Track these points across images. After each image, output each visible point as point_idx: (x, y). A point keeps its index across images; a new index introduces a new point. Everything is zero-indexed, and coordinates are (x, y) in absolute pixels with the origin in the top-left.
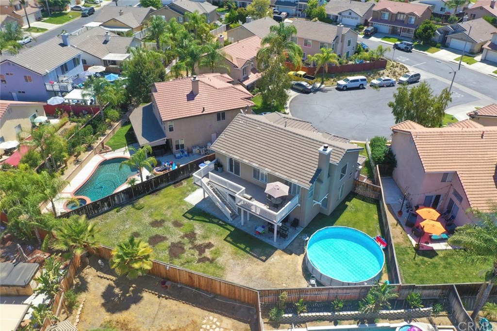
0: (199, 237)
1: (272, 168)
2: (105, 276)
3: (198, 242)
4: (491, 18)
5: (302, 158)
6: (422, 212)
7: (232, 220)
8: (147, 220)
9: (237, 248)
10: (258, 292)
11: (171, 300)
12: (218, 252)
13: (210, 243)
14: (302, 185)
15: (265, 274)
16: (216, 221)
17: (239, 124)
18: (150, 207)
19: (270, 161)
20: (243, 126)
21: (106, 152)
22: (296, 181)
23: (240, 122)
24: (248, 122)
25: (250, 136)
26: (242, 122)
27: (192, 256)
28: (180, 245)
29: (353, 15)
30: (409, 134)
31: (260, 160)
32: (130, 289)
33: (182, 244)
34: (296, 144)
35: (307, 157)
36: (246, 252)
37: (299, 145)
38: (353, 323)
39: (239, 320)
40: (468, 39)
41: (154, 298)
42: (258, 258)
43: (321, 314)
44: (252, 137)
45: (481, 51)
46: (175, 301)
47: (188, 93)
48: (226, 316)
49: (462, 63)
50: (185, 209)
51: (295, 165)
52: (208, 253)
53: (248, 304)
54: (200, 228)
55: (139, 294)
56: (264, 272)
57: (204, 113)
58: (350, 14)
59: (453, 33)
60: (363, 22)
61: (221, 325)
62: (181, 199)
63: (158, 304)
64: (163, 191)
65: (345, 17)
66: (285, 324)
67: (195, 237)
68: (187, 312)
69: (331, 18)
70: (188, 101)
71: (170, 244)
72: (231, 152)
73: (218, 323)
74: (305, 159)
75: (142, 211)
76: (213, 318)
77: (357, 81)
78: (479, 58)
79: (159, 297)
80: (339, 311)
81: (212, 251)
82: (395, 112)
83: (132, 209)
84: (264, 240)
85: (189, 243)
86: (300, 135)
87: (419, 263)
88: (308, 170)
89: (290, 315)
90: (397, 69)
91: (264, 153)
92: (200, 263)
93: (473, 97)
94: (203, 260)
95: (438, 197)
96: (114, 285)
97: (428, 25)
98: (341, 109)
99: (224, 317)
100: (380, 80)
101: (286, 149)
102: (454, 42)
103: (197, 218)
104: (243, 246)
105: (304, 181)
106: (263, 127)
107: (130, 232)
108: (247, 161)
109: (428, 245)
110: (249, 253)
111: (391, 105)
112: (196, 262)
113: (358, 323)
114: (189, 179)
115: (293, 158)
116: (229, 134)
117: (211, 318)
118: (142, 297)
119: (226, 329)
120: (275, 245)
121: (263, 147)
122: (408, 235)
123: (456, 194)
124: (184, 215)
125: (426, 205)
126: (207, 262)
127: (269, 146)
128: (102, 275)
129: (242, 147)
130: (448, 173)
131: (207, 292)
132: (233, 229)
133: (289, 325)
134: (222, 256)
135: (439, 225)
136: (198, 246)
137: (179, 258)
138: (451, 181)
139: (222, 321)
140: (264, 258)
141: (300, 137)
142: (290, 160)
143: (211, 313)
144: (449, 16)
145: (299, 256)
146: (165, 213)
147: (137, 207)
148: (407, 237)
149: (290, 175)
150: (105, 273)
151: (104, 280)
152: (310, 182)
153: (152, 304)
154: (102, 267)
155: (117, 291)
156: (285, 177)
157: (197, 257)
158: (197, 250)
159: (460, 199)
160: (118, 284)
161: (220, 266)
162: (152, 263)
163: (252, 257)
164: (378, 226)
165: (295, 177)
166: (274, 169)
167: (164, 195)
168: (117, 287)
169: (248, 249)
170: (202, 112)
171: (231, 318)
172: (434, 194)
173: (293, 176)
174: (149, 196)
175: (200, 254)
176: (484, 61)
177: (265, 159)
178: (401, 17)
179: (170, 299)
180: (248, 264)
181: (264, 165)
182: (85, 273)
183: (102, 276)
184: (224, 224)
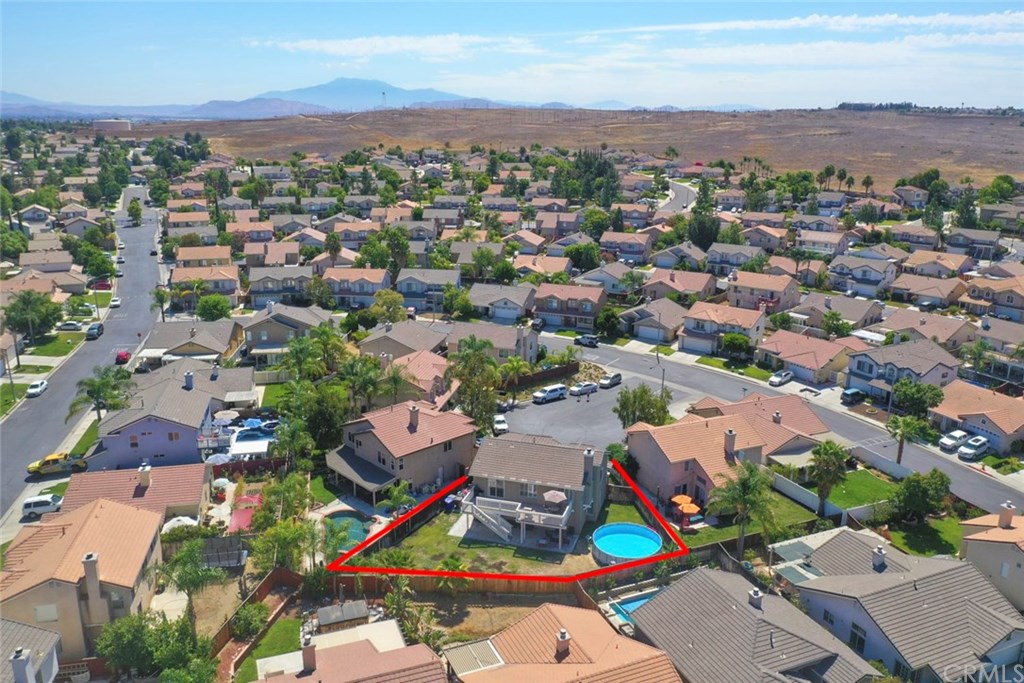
0: (488, 559)
1: (541, 480)
2: (423, 604)
3: (490, 563)
4: (675, 296)
5: (566, 466)
6: (676, 499)
7: (508, 539)
9: (530, 560)
12: (514, 566)
13: (502, 561)
14: (576, 489)
16: (495, 544)
18: (419, 546)
19: (538, 475)
20: (495, 447)
21: (320, 507)
22: (568, 486)
23: (490, 444)
24: (498, 443)
25: (507, 456)
26: (492, 444)
29: (509, 305)
30: (647, 433)
31: (527, 475)
32: (453, 609)
33: (476, 567)
35: (571, 464)
40: (659, 326)
41: (481, 610)
42: (553, 563)
43: (628, 586)
45: (676, 338)
46: (501, 607)
47: (408, 425)
49: (660, 355)
50: (456, 542)
51: (562, 473)
53: (566, 593)
55: (464, 610)
58: (506, 303)
59: (640, 319)
60: (524, 313)
62: (444, 535)
63: (487, 613)
65: (498, 307)
67: (484, 560)
68: (516, 612)
69: (480, 310)
70: (411, 433)
74: (572, 467)
77: (556, 390)
78: (675, 346)
79: (484, 608)
80: (641, 581)
82: (621, 417)
85: (482, 565)
88: (576, 475)
89: (604, 592)
90: (592, 371)
91: (528, 468)
93: (684, 393)
95: (685, 486)
96: (436, 609)
97: (610, 313)
98: (552, 425)
100: (580, 386)
102: (643, 330)
103: (474, 546)
105: (575, 485)
109: (689, 527)
110: (542, 561)
111: (615, 410)
113: (657, 587)
114: (438, 516)
118: (469, 611)
120: (563, 551)
121: (524, 463)
122: (669, 522)
123: (699, 478)
124: (459, 546)
125: (678, 492)
127: (529, 461)
128: (419, 604)
129: (503, 467)
130: (688, 461)
131: (526, 593)
132: (515, 547)
133: (605, 599)
134: (520, 568)
135: (693, 505)
136: (492, 566)
138: (692, 469)
140: (558, 562)
142: (556, 470)
144: (626, 296)
145: (587, 555)
146: (437, 547)
149: (561, 483)
150: (421, 602)
152: (582, 485)
153: (482, 615)
155: (442, 612)
156: (557, 485)
158: (495, 568)
159: (704, 482)
160: (438, 607)
163: (547, 563)
165: (564, 483)
166: (543, 480)
167: (424, 535)
168: (440, 610)
169: (540, 559)
170: (431, 444)
172: (681, 484)
174: (408, 538)
175: (499, 571)
176: (682, 349)
177: (532, 474)
178: (573, 305)
179: (495, 606)
180: (548, 568)
181: (532, 479)
184: (504, 546)
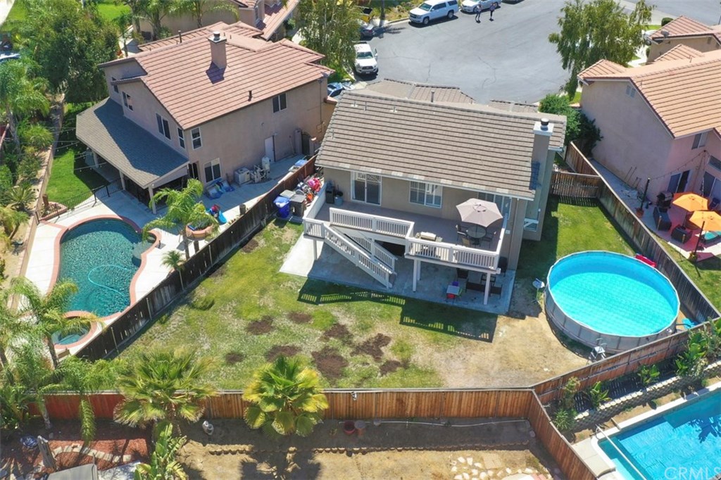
0: (354, 330)
1: (451, 177)
2: (225, 448)
3: (359, 339)
5: (497, 150)
6: (682, 201)
7: (391, 285)
8: (238, 325)
9: (433, 332)
10: (533, 390)
11: (376, 453)
12: (405, 348)
13: (380, 336)
14: (519, 196)
15: (506, 360)
16: (364, 294)
17: (351, 110)
18: (226, 300)
19: (444, 166)
20: (361, 112)
21: (58, 214)
22: (506, 191)
23: (352, 106)
24: (368, 104)
25: (384, 128)
26: (356, 106)
27: (366, 367)
28: (330, 354)
30: (629, 80)
31: (423, 168)
32: (288, 457)
33: (333, 349)
34: (475, 128)
35: (505, 146)
36: (451, 333)
37: (480, 128)
38: (674, 397)
39: (510, 448)
41: (341, 459)
42: (477, 339)
43: (629, 397)
44: (389, 129)
46: (383, 453)
47: (208, 68)
48: (484, 449)
50: (294, 287)
51: (490, 164)
52: (388, 353)
53: (511, 416)
54: (344, 314)
55: (310, 461)
56: (501, 358)
57: (253, 101)
61: (484, 466)
62: (273, 271)
63: (356, 467)
64: (230, 264)
66: (581, 431)
67: (348, 333)
68: (415, 465)
70: (213, 82)
71: (311, 356)
72: (362, 163)
73: (478, 465)
74: (502, 151)
75: (215, 311)
76: (466, 459)
77: (444, 5)
79: (349, 454)
80: (652, 384)
81: (393, 349)
82: (563, 50)
83: (193, 312)
84: (466, 306)
85: (344, 345)
86: (475, 112)
87: (710, 280)
88: (517, 168)
89: (586, 414)
91: (425, 154)
92: (388, 374)
94: (388, 367)
95: (686, 173)
96: (251, 460)
99: (481, 452)
101: (462, 140)
103: (328, 299)
104: (439, 326)
105: (518, 188)
106: (400, 108)
107: (220, 355)
108: (400, 174)
109: (703, 252)
110: (456, 334)
111: (553, 39)
112: (379, 374)
113: (683, 396)
114: (263, 232)
115: (481, 152)
116: (341, 131)
117: (461, 460)
118: (319, 464)
119: (496, 469)
120: (491, 310)
121: (418, 143)
122: (669, 243)
124: (300, 299)
126: (398, 369)
127: (427, 139)
128: (219, 448)
129: (379, 151)
130: (701, 134)
132: (403, 302)
133: (587, 430)
134: (416, 352)
135: (716, 216)
136: (363, 346)
137: (345, 376)
138: (704, 146)
139: (482, 459)
140: (486, 336)
141: (476, 115)
142: (478, 157)
143: (456, 452)
145: (537, 317)
146: (261, 302)
147: (200, 304)
148: (669, 245)
149: (490, 183)
150: (222, 443)
151: (226, 456)
152: (531, 188)
153: (345, 471)
154: (210, 434)
155: (264, 468)
156: (482, 189)
157: (376, 366)
158: (368, 354)
160: (259, 455)
161: (424, 369)
162: (324, 396)
163: (466, 339)
164: (621, 239)
165: (501, 185)
166: (456, 178)
167: (236, 272)
168: (261, 461)
169: (451, 328)
170: (249, 100)
171: (493, 449)
172: (682, 171)
173: (496, 184)
174: (209, 280)
175: (377, 359)
177: (432, 164)
179: (372, 451)
180: (468, 352)
181: (434, 175)
182: (184, 454)
183: (219, 450)
184: (381, 296)
